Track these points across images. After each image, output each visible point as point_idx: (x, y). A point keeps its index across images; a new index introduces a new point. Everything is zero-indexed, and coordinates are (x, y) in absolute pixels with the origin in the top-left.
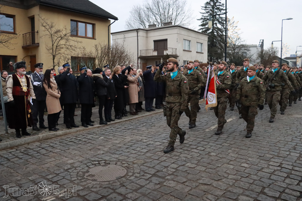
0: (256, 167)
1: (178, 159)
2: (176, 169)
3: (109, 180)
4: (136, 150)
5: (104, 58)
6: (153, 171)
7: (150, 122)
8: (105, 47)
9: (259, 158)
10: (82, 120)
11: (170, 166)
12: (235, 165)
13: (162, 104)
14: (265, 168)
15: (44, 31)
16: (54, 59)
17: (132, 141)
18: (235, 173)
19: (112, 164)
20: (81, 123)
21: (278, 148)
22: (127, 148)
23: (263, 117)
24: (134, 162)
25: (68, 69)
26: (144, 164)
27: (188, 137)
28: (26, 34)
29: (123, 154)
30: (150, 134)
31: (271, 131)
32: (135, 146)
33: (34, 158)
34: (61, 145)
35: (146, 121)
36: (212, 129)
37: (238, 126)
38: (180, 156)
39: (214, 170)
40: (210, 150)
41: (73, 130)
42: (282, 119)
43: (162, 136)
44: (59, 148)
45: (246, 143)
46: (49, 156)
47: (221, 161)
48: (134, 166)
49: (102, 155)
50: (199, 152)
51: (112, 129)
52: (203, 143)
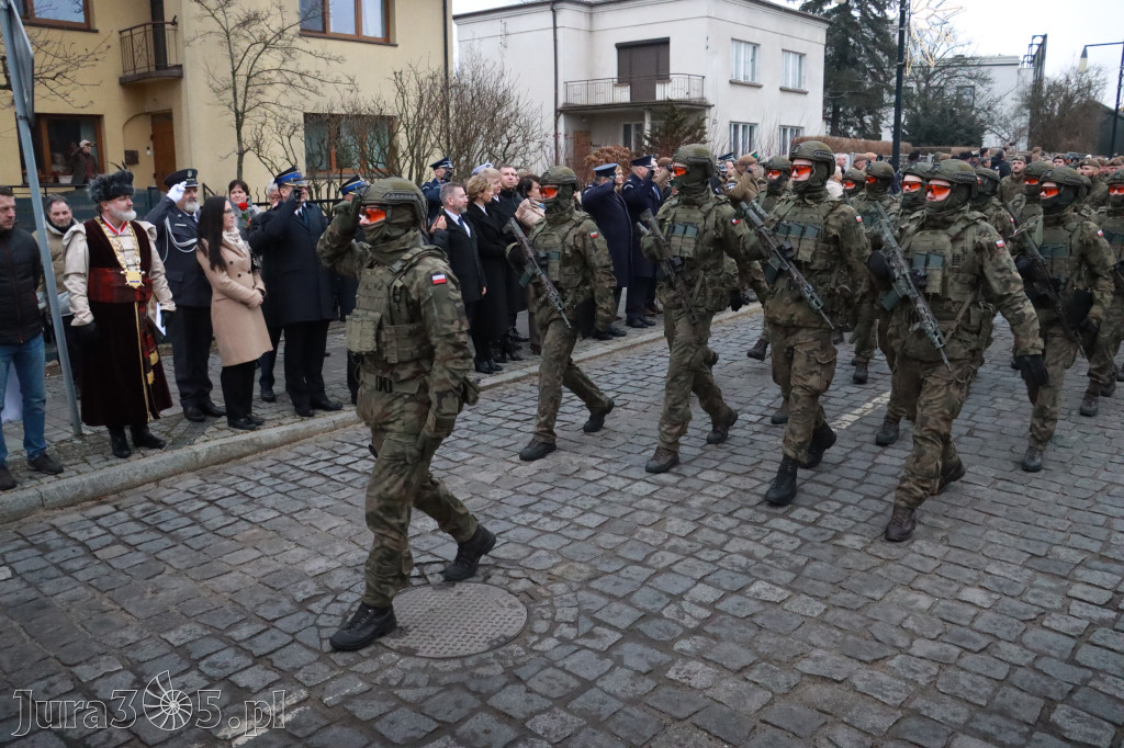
0: (1016, 604)
1: (720, 563)
2: (710, 606)
3: (460, 653)
4: (561, 519)
5: (431, 123)
6: (625, 616)
8: (433, 78)
9: (1029, 564)
11: (691, 591)
12: (937, 591)
13: (652, 307)
14: (1056, 611)
15: (200, 18)
16: (239, 126)
17: (542, 476)
18: (938, 632)
21: (1101, 519)
22: (525, 508)
24: (556, 572)
26: (590, 580)
27: (755, 461)
28: (131, 29)
29: (511, 535)
31: (1074, 437)
32: (556, 497)
33: (181, 548)
34: (279, 488)
36: (844, 427)
38: (727, 548)
39: (857, 616)
40: (840, 524)
41: (322, 420)
44: (270, 501)
45: (976, 491)
46: (236, 537)
47: (885, 575)
48: (552, 592)
49: (431, 538)
50: (798, 531)
51: (466, 419)
52: (812, 491)
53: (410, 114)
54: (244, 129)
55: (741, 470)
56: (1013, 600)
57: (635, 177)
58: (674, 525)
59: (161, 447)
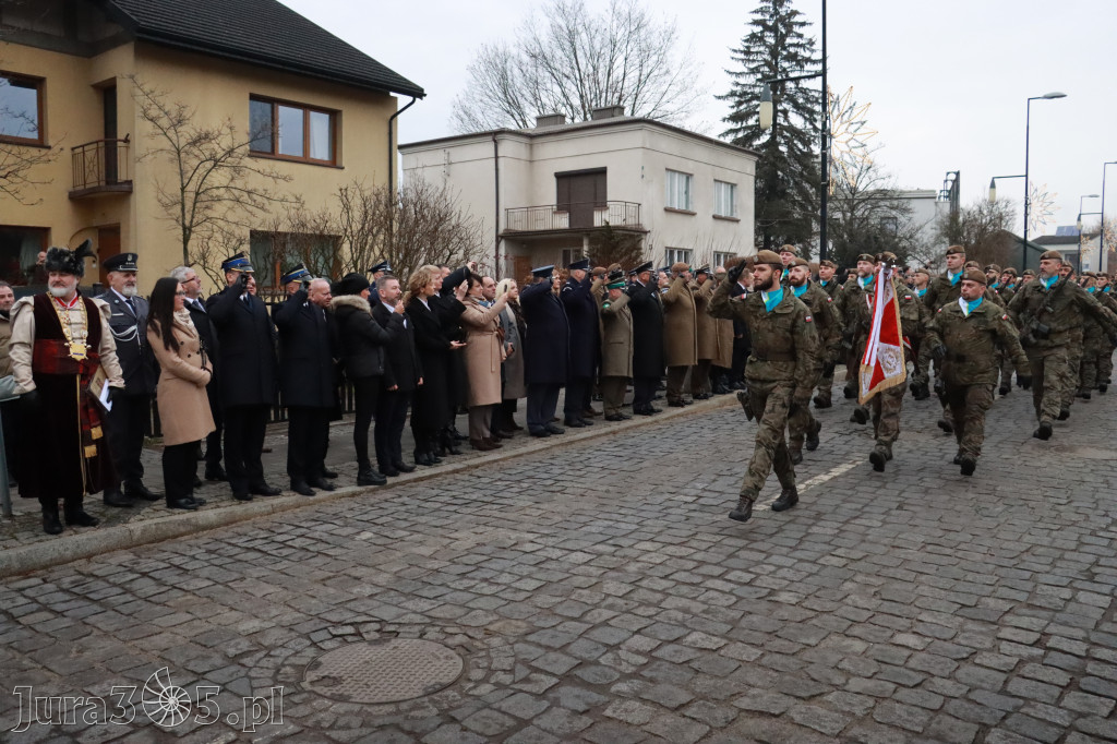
0: (948, 645)
1: (656, 618)
2: (648, 654)
3: (395, 699)
4: (498, 584)
5: (374, 236)
6: (562, 664)
7: (546, 476)
8: (377, 195)
9: (960, 613)
10: (291, 469)
11: (629, 643)
12: (871, 638)
14: (986, 650)
15: (152, 136)
16: (186, 241)
17: (479, 550)
18: (873, 671)
19: (407, 636)
20: (286, 481)
21: (1027, 575)
22: (463, 575)
24: (491, 628)
25: (243, 276)
26: (527, 634)
27: (691, 533)
28: (83, 146)
29: (447, 597)
30: (548, 523)
31: (999, 509)
33: (112, 613)
34: (212, 561)
35: (532, 473)
37: (874, 493)
38: (663, 605)
39: (792, 660)
40: (774, 583)
41: (259, 505)
42: (1040, 465)
43: (593, 530)
44: (205, 573)
45: (906, 554)
46: (168, 603)
47: (819, 624)
48: (489, 645)
49: (368, 601)
50: (733, 589)
51: (404, 504)
52: (747, 557)
53: (355, 229)
54: (190, 243)
55: (677, 540)
56: (946, 643)
57: (573, 280)
58: (611, 587)
59: (94, 525)
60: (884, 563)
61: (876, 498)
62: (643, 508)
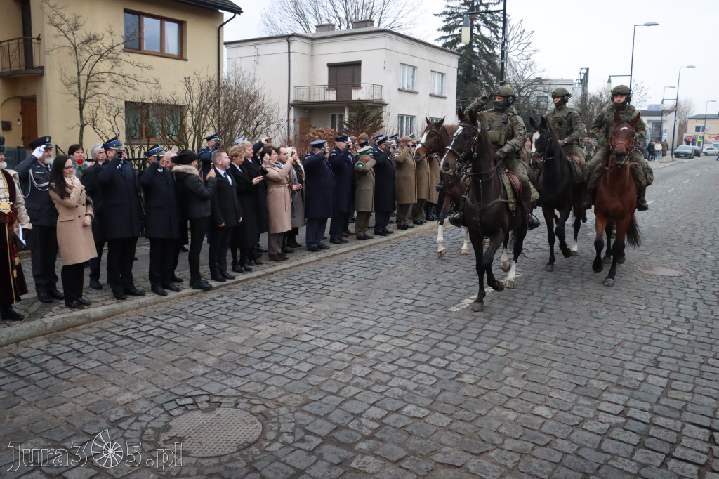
0: (568, 416)
1: (385, 394)
2: (380, 421)
3: (218, 454)
4: (285, 366)
5: (208, 110)
6: (324, 428)
7: (317, 281)
8: (210, 82)
9: (576, 391)
10: (152, 277)
11: (368, 412)
12: (520, 409)
13: (346, 231)
15: (57, 36)
16: (81, 108)
17: (273, 339)
18: (520, 434)
19: (226, 406)
20: (148, 285)
21: (618, 362)
22: (262, 359)
23: (585, 273)
24: (281, 400)
26: (303, 405)
27: (409, 328)
28: (8, 41)
29: (253, 376)
30: (318, 318)
31: (604, 313)
32: (283, 352)
33: (33, 387)
34: (102, 347)
35: (307, 279)
36: (465, 307)
37: (526, 299)
38: (390, 384)
39: (471, 426)
40: (461, 368)
41: (131, 302)
42: (630, 279)
43: (347, 325)
44: (95, 355)
45: (544, 346)
46: (71, 380)
47: (488, 399)
48: (278, 413)
49: (201, 379)
50: (434, 372)
51: (225, 302)
52: (443, 347)
53: (195, 105)
54: (85, 110)
55: (400, 334)
56: (566, 414)
57: (337, 149)
59: (21, 320)
60: (531, 353)
61: (527, 303)
62: (379, 308)
